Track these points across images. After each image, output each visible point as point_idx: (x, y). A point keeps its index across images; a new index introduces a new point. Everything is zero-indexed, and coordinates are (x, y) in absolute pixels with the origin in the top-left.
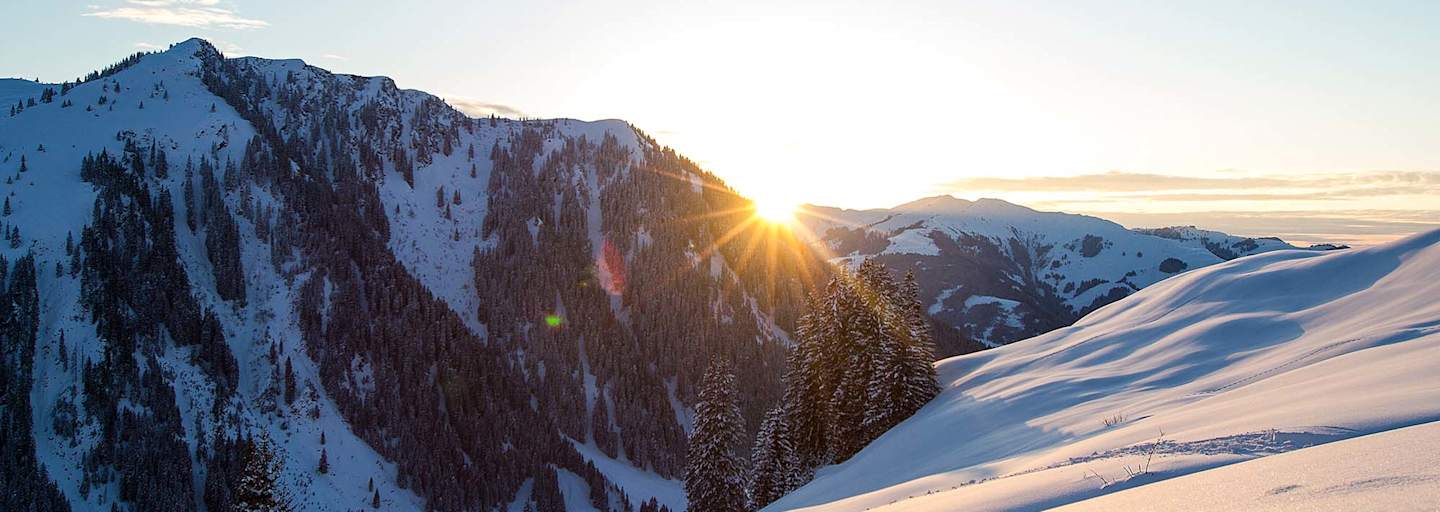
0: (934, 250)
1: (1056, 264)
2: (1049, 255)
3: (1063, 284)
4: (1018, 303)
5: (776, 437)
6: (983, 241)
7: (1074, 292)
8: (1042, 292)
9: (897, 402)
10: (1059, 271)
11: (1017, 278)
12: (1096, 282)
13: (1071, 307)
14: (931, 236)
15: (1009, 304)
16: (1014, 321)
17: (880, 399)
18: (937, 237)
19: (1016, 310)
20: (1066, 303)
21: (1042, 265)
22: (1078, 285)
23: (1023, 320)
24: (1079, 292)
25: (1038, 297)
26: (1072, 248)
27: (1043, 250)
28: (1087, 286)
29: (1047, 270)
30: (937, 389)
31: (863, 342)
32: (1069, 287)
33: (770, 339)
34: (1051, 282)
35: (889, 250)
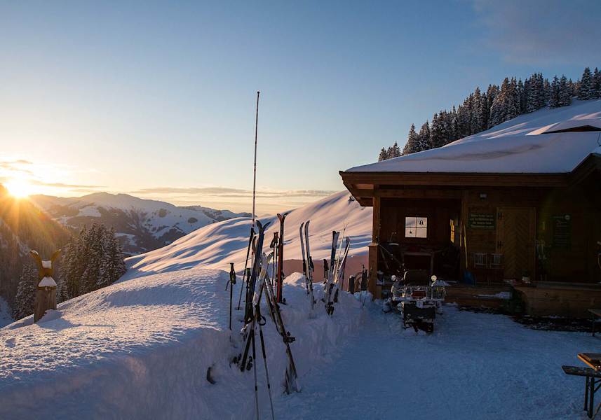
0: (99, 215)
1: (149, 220)
2: (146, 216)
3: (152, 227)
4: (134, 236)
5: (62, 292)
6: (119, 211)
7: (156, 231)
8: (143, 231)
9: (111, 275)
10: (150, 223)
11: (134, 226)
12: (165, 227)
13: (155, 237)
14: (98, 209)
15: (130, 236)
16: (132, 243)
17: (104, 275)
18: (101, 209)
19: (133, 238)
20: (153, 235)
21: (144, 220)
22: (157, 228)
23: (136, 243)
24: (158, 231)
25: (142, 233)
26: (155, 214)
27: (144, 215)
28: (160, 229)
29: (146, 223)
30: (126, 270)
31: (96, 253)
32: (154, 229)
33: (26, 254)
34: (147, 227)
35: (80, 215)
